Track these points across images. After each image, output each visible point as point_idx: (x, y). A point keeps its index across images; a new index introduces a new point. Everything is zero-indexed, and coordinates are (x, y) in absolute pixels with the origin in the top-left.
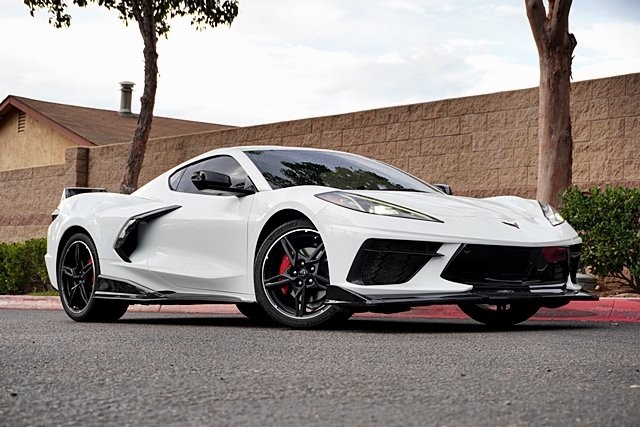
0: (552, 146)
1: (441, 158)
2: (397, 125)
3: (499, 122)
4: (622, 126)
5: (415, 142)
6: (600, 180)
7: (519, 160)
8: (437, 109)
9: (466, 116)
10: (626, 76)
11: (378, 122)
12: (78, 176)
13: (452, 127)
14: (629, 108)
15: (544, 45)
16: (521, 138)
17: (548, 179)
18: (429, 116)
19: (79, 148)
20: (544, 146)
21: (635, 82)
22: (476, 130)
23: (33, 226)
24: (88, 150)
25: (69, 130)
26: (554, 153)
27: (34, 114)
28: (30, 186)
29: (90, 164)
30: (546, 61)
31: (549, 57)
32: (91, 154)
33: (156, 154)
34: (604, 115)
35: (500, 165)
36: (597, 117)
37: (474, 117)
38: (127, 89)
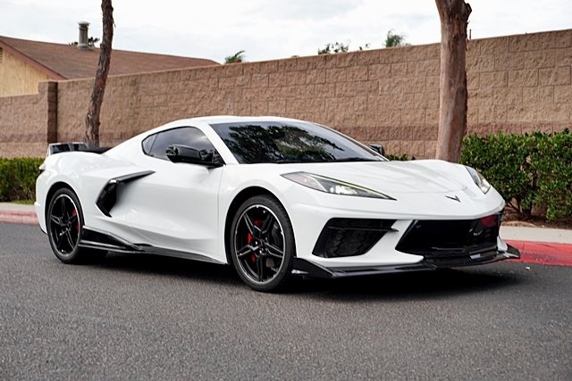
0: (452, 97)
1: (352, 99)
2: (315, 71)
3: (401, 71)
4: (506, 78)
5: (331, 85)
6: (487, 122)
7: (418, 103)
8: (348, 59)
9: (374, 66)
10: (509, 37)
11: (299, 68)
12: (49, 105)
13: (362, 74)
14: (512, 63)
15: (445, 13)
16: (419, 85)
17: (448, 123)
18: (342, 65)
19: (50, 83)
20: (444, 97)
21: (517, 42)
22: (382, 77)
23: (13, 143)
24: (57, 84)
25: (39, 64)
26: (453, 102)
27: (10, 50)
28: (10, 111)
29: (59, 95)
30: (447, 26)
31: (449, 23)
32: (59, 87)
33: (113, 89)
34: (490, 68)
35: (402, 107)
36: (485, 70)
37: (380, 66)
38: (84, 28)
